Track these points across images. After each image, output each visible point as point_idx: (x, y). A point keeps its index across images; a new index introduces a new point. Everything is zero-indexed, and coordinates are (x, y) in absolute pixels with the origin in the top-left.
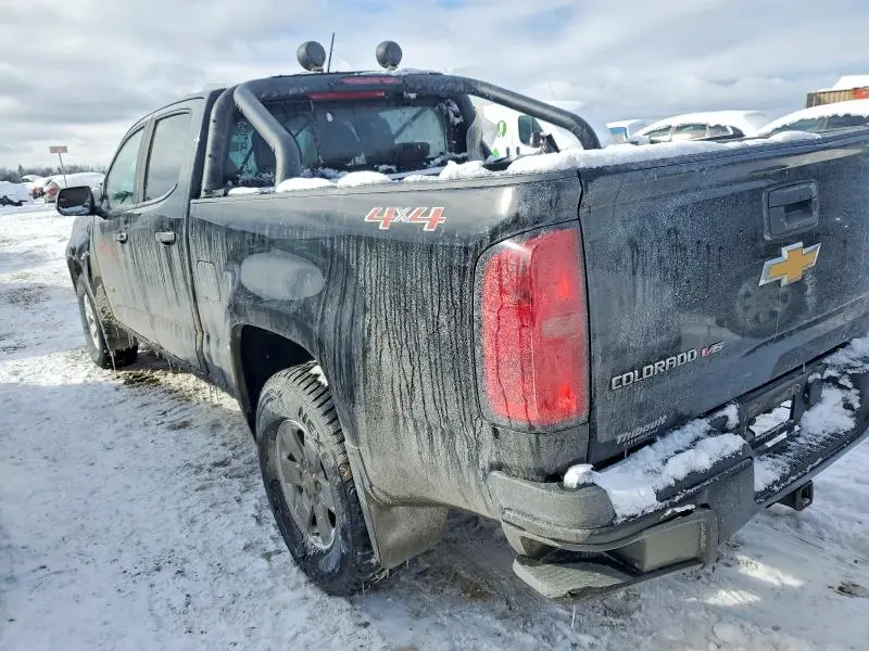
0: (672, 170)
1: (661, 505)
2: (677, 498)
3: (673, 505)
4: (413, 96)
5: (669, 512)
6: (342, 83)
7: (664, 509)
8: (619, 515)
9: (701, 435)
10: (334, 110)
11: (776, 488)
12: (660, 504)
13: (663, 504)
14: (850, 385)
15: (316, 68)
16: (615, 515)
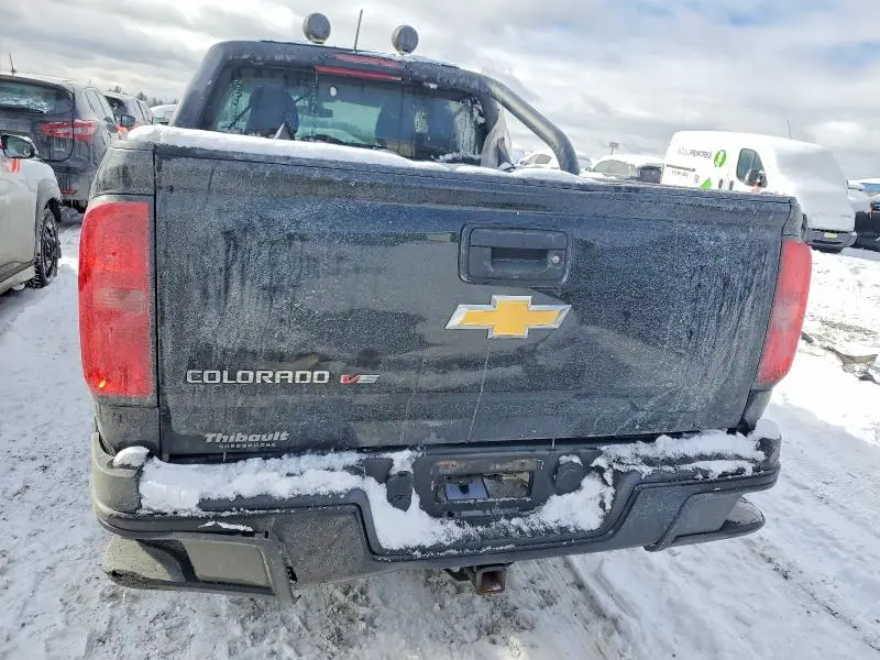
0: (297, 171)
1: (201, 513)
2: (227, 513)
3: (216, 518)
4: (433, 86)
5: (210, 524)
6: (334, 58)
7: (207, 519)
8: (144, 507)
9: (336, 467)
10: (338, 86)
11: (418, 554)
12: (200, 511)
13: (204, 514)
14: (610, 481)
15: (315, 40)
16: (140, 506)
